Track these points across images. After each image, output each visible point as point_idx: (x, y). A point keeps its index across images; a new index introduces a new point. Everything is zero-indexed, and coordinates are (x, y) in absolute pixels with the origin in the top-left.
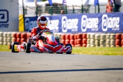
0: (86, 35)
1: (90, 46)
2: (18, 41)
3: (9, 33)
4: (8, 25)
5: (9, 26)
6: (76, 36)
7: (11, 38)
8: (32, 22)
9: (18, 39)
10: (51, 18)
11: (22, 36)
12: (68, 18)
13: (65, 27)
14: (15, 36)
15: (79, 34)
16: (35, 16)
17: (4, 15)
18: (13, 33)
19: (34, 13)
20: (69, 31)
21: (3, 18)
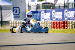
0: (67, 22)
1: (69, 28)
3: (20, 21)
4: (19, 16)
6: (61, 22)
8: (34, 14)
10: (45, 12)
12: (56, 12)
13: (54, 17)
15: (63, 21)
16: (36, 10)
17: (17, 10)
20: (57, 19)
21: (16, 12)
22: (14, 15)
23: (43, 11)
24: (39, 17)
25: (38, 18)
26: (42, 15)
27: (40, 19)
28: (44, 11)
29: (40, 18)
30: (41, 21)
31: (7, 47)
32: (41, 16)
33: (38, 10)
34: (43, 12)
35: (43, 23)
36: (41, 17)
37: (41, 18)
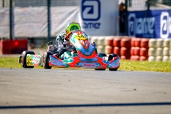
2: (115, 53)
3: (100, 38)
4: (99, 24)
5: (100, 26)
7: (104, 46)
8: (140, 20)
9: (116, 48)
11: (122, 44)
14: (111, 43)
16: (146, 9)
17: (92, 7)
18: (108, 38)
19: (144, 4)
21: (91, 12)
22: (84, 19)
23: (165, 11)
24: (154, 28)
25: (151, 31)
26: (162, 22)
27: (157, 33)
28: (168, 11)
29: (157, 30)
30: (159, 40)
31: (64, 108)
32: (159, 24)
33: (152, 8)
34: (166, 14)
35: (165, 44)
36: (159, 28)
37: (159, 32)
